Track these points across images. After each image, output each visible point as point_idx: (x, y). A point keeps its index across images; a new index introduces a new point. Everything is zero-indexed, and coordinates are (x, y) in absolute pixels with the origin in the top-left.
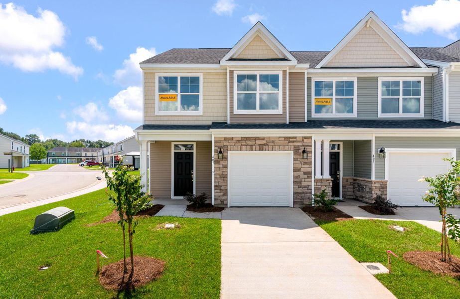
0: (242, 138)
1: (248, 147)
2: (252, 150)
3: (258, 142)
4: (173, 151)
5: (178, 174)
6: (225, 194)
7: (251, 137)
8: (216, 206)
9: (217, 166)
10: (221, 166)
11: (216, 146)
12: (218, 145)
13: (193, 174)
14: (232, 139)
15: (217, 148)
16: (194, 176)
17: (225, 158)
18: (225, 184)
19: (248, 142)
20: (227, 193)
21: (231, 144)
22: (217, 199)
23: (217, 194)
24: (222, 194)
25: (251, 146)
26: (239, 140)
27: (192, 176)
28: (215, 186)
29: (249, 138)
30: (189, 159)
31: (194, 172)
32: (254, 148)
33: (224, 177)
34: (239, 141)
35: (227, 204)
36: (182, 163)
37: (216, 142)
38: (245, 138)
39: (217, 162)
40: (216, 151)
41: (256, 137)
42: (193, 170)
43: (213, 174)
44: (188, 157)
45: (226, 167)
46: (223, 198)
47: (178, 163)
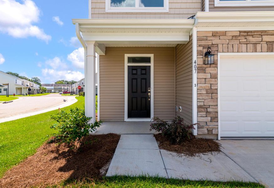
0: (240, 32)
1: (250, 46)
2: (256, 51)
3: (266, 38)
4: (126, 64)
5: (133, 92)
6: (215, 118)
7: (255, 31)
8: (200, 137)
9: (202, 75)
10: (208, 76)
11: (200, 46)
12: (203, 43)
13: (150, 92)
14: (225, 33)
15: (201, 48)
16: (152, 94)
17: (215, 64)
18: (215, 104)
19: (250, 39)
20: (217, 117)
21: (224, 41)
22: (202, 127)
23: (201, 119)
24: (209, 118)
25: (255, 44)
26: (236, 36)
27: (149, 94)
28: (199, 107)
29: (251, 32)
30: (145, 74)
31: (152, 90)
32: (259, 47)
33: (212, 92)
34: (234, 37)
35: (217, 135)
36: (136, 79)
37: (199, 39)
38: (245, 32)
39: (201, 70)
40: (199, 53)
41: (262, 31)
42: (150, 87)
43: (195, 89)
44: (144, 72)
45: (215, 77)
46: (211, 125)
47: (132, 79)
